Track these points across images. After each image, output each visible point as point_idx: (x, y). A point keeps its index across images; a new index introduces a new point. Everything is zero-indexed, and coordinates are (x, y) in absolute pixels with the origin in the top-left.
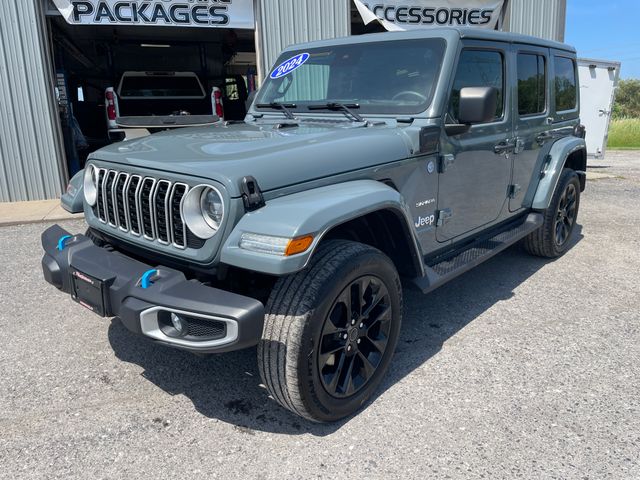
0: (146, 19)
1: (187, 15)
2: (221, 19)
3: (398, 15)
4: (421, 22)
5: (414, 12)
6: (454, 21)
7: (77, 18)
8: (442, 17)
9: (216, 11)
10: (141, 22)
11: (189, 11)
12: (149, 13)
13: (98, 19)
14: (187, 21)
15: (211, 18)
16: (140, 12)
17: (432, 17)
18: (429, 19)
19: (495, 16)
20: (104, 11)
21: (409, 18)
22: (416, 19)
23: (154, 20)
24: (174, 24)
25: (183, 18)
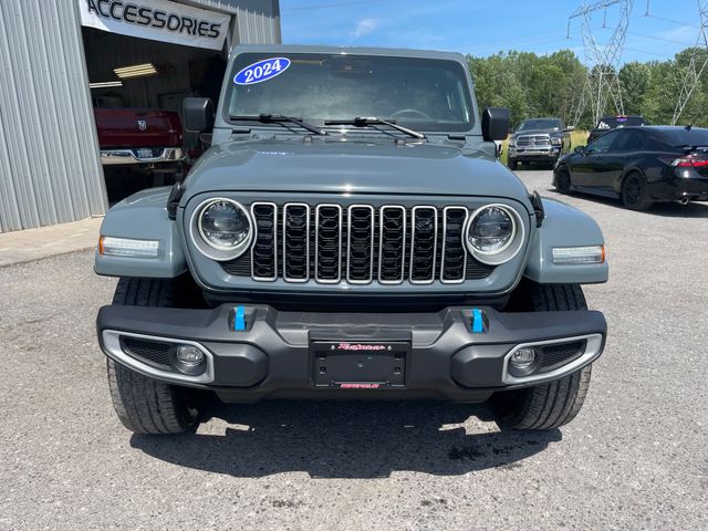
3: (126, 13)
4: (150, 25)
5: (144, 13)
6: (185, 30)
8: (174, 23)
17: (164, 22)
18: (160, 23)
19: (224, 30)
21: (138, 18)
22: (146, 20)
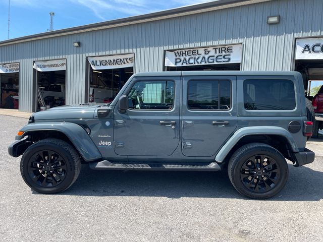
0: (198, 63)
1: (213, 59)
2: (227, 60)
7: (176, 64)
9: (226, 57)
10: (196, 64)
11: (215, 58)
12: (199, 60)
13: (182, 64)
14: (213, 62)
15: (223, 60)
16: (197, 60)
20: (185, 61)
23: (201, 63)
24: (208, 64)
25: (212, 61)
